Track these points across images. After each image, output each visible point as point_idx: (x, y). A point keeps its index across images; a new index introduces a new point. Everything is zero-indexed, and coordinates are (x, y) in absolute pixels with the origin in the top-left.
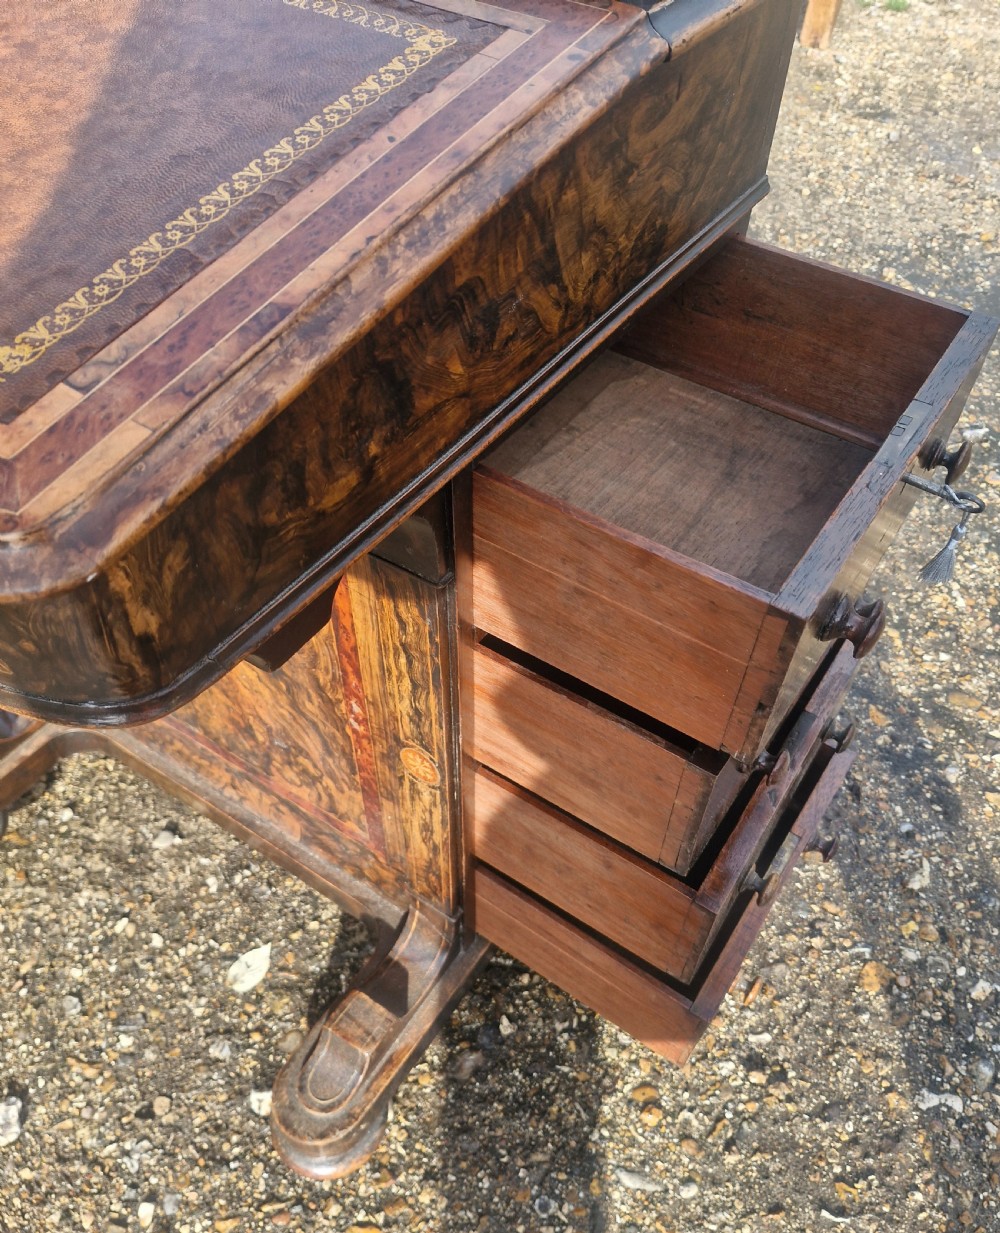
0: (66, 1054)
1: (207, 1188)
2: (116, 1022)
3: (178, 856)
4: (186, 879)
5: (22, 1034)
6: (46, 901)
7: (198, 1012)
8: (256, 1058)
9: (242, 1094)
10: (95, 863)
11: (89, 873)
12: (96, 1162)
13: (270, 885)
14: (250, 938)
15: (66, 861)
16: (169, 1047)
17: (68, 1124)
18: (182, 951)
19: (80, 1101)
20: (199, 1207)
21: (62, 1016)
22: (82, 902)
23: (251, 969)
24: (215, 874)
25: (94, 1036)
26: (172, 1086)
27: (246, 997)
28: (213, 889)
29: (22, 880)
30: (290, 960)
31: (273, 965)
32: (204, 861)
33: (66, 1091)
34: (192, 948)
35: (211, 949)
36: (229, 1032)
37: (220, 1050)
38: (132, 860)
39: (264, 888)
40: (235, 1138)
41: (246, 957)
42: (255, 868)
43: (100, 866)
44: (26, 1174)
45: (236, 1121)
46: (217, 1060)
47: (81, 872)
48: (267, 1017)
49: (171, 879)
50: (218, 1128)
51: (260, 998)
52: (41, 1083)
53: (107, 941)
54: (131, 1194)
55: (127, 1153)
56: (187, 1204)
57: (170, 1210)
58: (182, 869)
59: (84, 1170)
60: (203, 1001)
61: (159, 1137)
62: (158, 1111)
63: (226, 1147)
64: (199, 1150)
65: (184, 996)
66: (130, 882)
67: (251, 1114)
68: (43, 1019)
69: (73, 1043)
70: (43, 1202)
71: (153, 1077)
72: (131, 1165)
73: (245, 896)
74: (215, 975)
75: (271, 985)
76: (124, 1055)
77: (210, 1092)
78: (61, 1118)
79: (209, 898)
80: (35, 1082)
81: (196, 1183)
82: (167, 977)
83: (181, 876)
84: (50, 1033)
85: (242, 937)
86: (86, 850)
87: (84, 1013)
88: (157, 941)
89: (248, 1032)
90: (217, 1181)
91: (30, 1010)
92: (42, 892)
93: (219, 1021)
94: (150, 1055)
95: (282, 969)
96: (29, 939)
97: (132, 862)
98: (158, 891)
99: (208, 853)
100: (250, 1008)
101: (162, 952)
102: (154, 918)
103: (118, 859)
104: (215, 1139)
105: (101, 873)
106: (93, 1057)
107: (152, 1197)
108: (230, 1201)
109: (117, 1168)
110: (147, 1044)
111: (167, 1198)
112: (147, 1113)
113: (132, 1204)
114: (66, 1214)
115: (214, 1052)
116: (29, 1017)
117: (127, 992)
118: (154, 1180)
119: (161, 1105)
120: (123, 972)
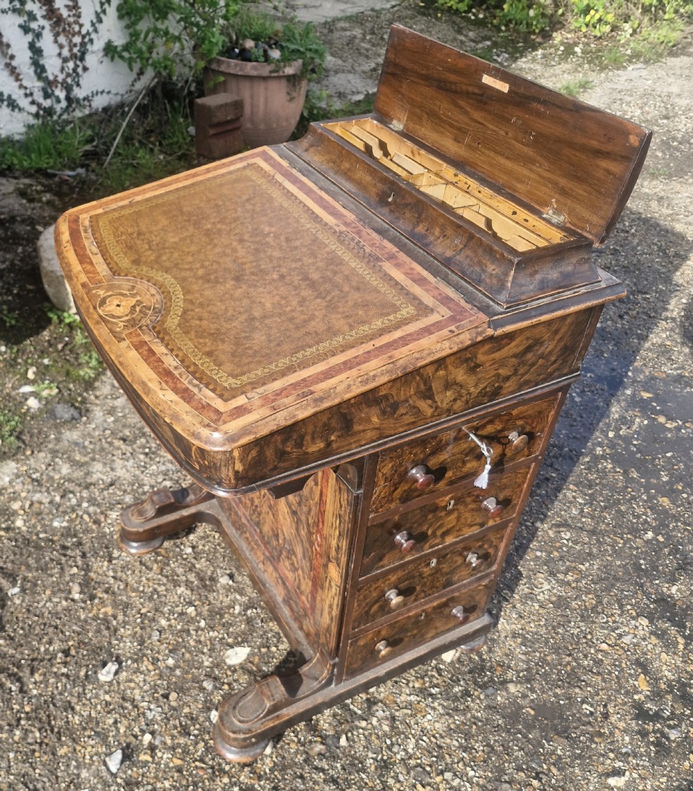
0: (144, 655)
1: (176, 741)
2: (170, 651)
3: (228, 590)
4: (227, 601)
5: (130, 638)
6: (164, 585)
7: (206, 664)
8: (222, 696)
9: (209, 709)
10: (192, 577)
11: (187, 580)
12: (136, 706)
13: (262, 621)
14: (243, 642)
15: (180, 571)
16: (187, 673)
17: (132, 685)
18: (211, 633)
19: (141, 677)
20: (170, 748)
21: (150, 638)
22: (179, 592)
23: (237, 656)
24: (240, 605)
25: (158, 652)
26: (181, 690)
27: (229, 667)
28: (237, 612)
29: (158, 571)
30: (256, 660)
31: (248, 658)
32: (238, 597)
33: (137, 671)
34: (216, 633)
35: (224, 638)
36: (216, 679)
37: (208, 685)
38: (208, 583)
39: (259, 621)
40: (197, 726)
41: (237, 649)
42: (259, 610)
43: (193, 579)
44: (107, 698)
45: (201, 719)
46: (205, 689)
47: (184, 578)
48: (235, 681)
49: (220, 598)
50: (192, 718)
51: (235, 671)
52: (129, 662)
53: (182, 614)
54: (144, 727)
55: (150, 710)
56: (165, 744)
57: (157, 742)
58: (227, 596)
59: (130, 707)
60: (211, 659)
61: (166, 708)
62: (171, 698)
63: (192, 728)
64: (180, 723)
65: (203, 653)
66: (203, 592)
67: (209, 719)
68: (141, 636)
69: (149, 652)
70: (109, 712)
71: (175, 683)
72: (150, 715)
73: (249, 621)
74: (221, 650)
75: (242, 667)
76: (167, 667)
77: (196, 701)
78: (131, 681)
79: (233, 615)
80: (127, 661)
81: (173, 737)
82: (200, 642)
83: (225, 599)
84: (142, 643)
85: (240, 639)
86: (190, 570)
87: (159, 641)
88: (203, 624)
89: (223, 683)
90: (182, 741)
91: (138, 629)
92: (165, 580)
93: (213, 671)
94: (178, 672)
95: (251, 662)
96: (151, 599)
97: (207, 584)
98: (213, 602)
99: (241, 594)
100: (229, 673)
101: (202, 630)
102: (205, 613)
103: (202, 579)
104: (189, 722)
105: (192, 582)
106: (155, 661)
107: (153, 733)
108: (183, 752)
109: (144, 714)
110: (179, 667)
111: (158, 737)
112: (166, 696)
113: (143, 732)
114: (116, 722)
115: (205, 684)
116: (136, 633)
117: (180, 640)
118: (156, 727)
119: (173, 696)
120: (182, 631)
